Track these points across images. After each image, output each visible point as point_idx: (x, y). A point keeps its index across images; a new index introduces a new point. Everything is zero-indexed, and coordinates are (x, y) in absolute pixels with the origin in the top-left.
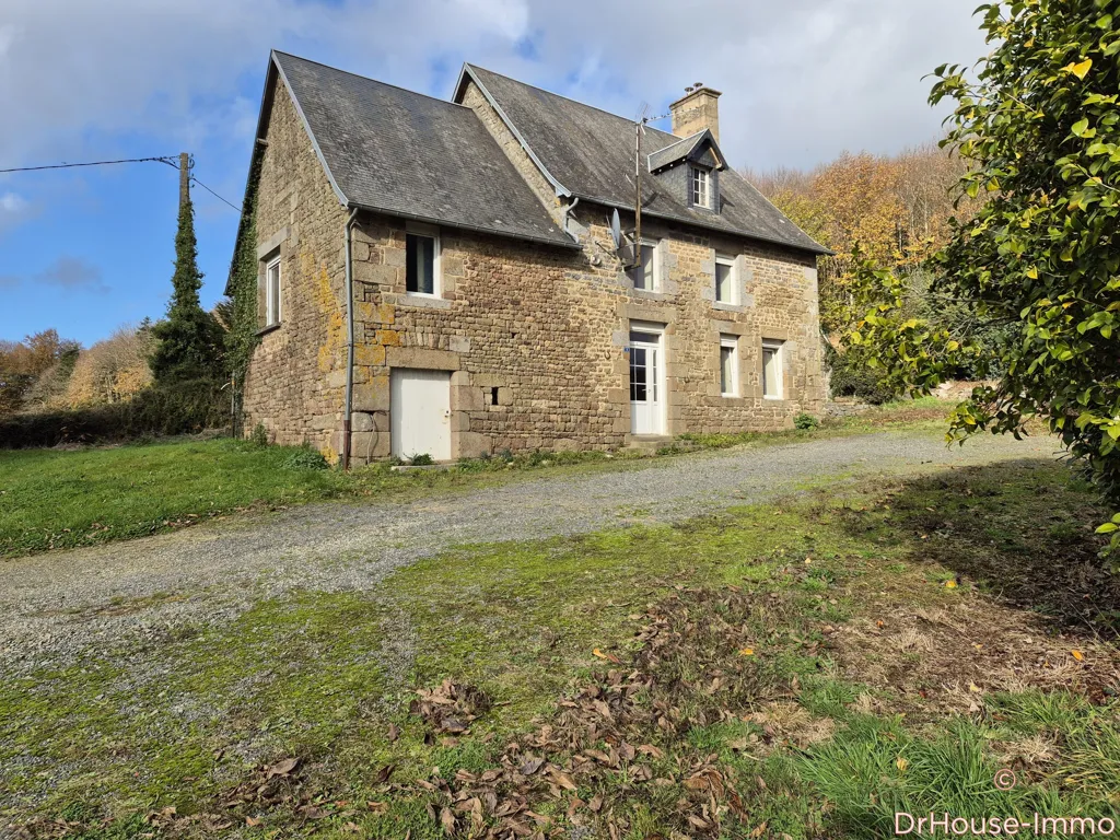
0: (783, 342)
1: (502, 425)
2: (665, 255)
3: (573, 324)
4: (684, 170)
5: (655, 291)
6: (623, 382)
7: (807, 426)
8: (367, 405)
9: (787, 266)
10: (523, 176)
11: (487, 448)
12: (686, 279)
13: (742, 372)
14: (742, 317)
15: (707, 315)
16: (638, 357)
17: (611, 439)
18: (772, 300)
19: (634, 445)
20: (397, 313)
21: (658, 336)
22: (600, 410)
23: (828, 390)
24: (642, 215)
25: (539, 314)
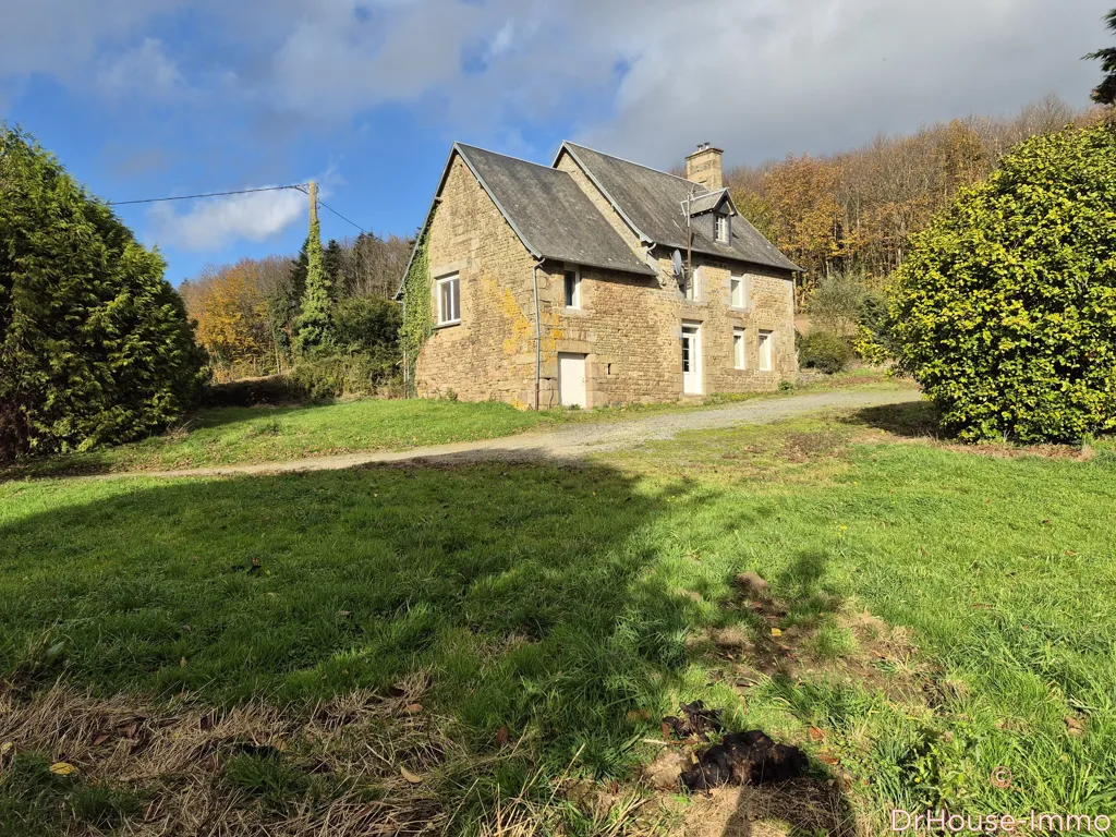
0: (771, 331)
1: (614, 387)
2: (701, 275)
3: (651, 323)
4: (710, 217)
5: (695, 300)
6: (679, 360)
7: (787, 388)
8: (547, 375)
9: (774, 280)
10: (612, 224)
11: (606, 401)
12: (713, 291)
13: (746, 352)
14: (747, 316)
15: (727, 315)
16: (685, 343)
17: (672, 396)
18: (765, 304)
19: (685, 400)
20: (561, 319)
21: (696, 329)
22: (666, 378)
23: (797, 365)
24: (692, 252)
25: (632, 317)
